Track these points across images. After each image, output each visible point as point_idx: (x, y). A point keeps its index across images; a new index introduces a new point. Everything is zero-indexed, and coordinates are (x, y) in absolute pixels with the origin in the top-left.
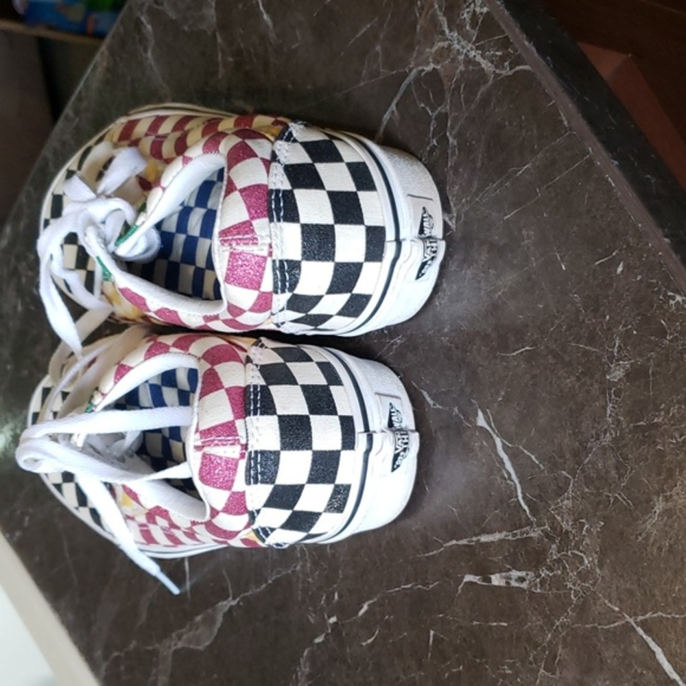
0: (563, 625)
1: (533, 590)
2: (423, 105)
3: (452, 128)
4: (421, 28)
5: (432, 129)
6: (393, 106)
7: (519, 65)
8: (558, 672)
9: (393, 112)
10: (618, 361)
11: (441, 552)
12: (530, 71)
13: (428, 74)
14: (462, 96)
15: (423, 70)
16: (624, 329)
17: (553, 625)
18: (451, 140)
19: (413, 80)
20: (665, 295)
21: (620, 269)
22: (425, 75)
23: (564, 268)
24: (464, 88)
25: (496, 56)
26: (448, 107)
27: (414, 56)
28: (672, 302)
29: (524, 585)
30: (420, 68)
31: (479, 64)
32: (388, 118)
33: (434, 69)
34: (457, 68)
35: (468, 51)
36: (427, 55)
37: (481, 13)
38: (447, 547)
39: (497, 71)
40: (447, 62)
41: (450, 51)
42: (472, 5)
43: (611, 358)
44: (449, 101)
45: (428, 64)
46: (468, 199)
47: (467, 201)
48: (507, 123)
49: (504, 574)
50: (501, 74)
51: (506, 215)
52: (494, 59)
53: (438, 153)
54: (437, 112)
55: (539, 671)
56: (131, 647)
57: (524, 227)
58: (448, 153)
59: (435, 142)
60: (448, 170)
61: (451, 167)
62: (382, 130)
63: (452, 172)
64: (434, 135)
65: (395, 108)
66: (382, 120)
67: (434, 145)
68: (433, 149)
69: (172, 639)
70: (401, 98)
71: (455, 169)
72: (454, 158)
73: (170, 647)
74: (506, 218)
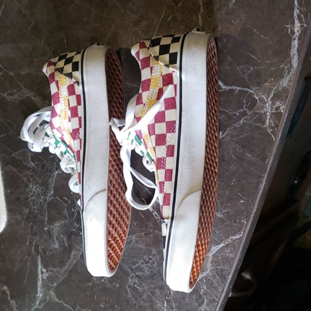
0: (156, 233)
1: (157, 220)
2: (245, 102)
3: (245, 119)
4: (266, 85)
5: (240, 111)
6: (239, 88)
7: (273, 135)
8: (147, 237)
9: (237, 89)
10: (222, 213)
11: (142, 187)
12: (273, 140)
13: (254, 98)
14: (255, 118)
15: (254, 95)
16: (229, 211)
17: (155, 230)
18: (241, 121)
19: (250, 93)
20: (244, 218)
21: (242, 201)
22: (253, 97)
23: (232, 184)
24: (257, 117)
25: (272, 124)
26: (249, 114)
27: (257, 88)
28: (243, 221)
29: (156, 217)
30: (255, 93)
31: (267, 119)
32: (234, 89)
33: (257, 100)
34: (262, 110)
35: (268, 112)
36: (259, 94)
37: (281, 110)
38: (144, 188)
39: (268, 128)
40: (261, 104)
41: (265, 104)
42: (281, 105)
43: (221, 211)
44: (251, 113)
45: (257, 96)
46: (230, 139)
47: (229, 139)
48: (256, 140)
49: (153, 210)
50: (268, 130)
51: (234, 156)
52: (271, 124)
53: (235, 118)
54: (246, 110)
55: (142, 232)
56: (10, 73)
57: (234, 164)
58: (237, 122)
59: (238, 115)
60: (233, 125)
61: (235, 126)
62: (230, 88)
63: (233, 127)
64: (239, 113)
65: (238, 89)
66: (232, 86)
67: (237, 115)
68: (235, 115)
69: (31, 93)
70: (242, 90)
71: (235, 128)
72: (237, 126)
73: (28, 94)
74: (233, 156)
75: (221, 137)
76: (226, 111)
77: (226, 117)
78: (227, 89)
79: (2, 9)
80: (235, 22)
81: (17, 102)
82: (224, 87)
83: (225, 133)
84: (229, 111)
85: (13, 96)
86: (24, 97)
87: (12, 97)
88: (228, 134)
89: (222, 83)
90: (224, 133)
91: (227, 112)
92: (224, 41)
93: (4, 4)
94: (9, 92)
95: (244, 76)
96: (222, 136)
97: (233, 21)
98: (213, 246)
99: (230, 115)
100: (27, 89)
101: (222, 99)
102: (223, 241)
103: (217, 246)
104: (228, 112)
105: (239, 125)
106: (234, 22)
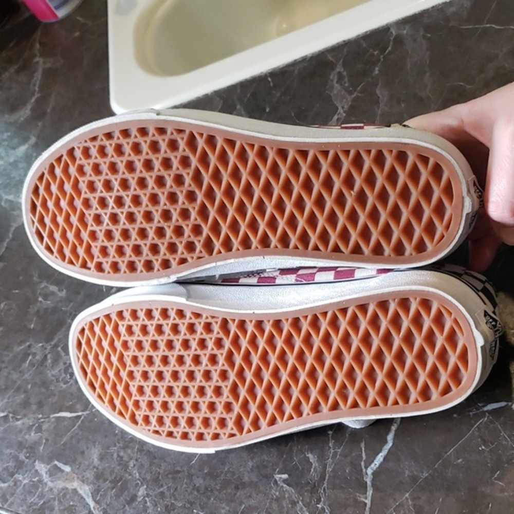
5: (327, 511)
6: (368, 502)
9: (366, 498)
10: (144, 497)
32: (368, 493)
43: (148, 495)
46: (275, 497)
47: (275, 494)
53: (313, 502)
56: (377, 69)
57: (229, 511)
58: (305, 507)
59: (319, 506)
60: (299, 498)
61: (298, 503)
62: (369, 483)
63: (296, 500)
64: (323, 509)
65: (366, 501)
66: (372, 488)
67: (319, 504)
68: (319, 501)
69: (345, 112)
70: (365, 509)
71: (294, 504)
72: (298, 509)
73: (343, 108)
74: (243, 506)
75: (277, 479)
76: (325, 482)
77: (315, 483)
78: (366, 478)
79: (494, 26)
80: (496, 479)
81: (327, 92)
82: (370, 471)
83: (285, 486)
84: (326, 488)
85: (337, 82)
86: (335, 103)
87: (335, 81)
88: (283, 490)
89: (377, 466)
90: (285, 484)
91: (324, 484)
92: (458, 459)
93: (503, 28)
94: (345, 73)
95: (392, 509)
96: (279, 481)
97: (498, 472)
98: (91, 488)
99: (319, 492)
100: (350, 103)
101: (347, 471)
102: (98, 506)
103: (90, 495)
104: (324, 486)
105: (299, 511)
106: (496, 476)
